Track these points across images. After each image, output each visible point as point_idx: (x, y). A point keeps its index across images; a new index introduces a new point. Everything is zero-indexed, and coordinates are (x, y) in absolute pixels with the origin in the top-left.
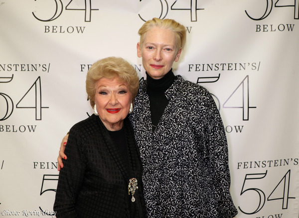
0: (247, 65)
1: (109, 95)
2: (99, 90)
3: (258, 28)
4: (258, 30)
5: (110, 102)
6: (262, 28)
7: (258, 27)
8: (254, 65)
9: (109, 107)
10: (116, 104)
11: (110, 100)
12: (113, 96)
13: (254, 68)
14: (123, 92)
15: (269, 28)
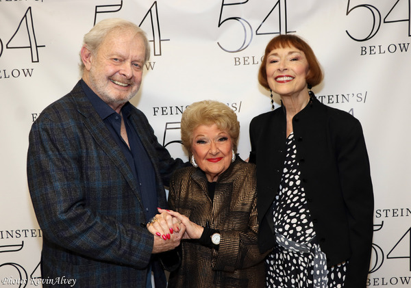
0: (351, 95)
1: (208, 144)
2: (197, 140)
3: (363, 51)
4: (364, 53)
5: (210, 152)
6: (368, 50)
7: (364, 49)
8: (359, 95)
9: (209, 157)
10: (217, 153)
11: (210, 149)
12: (213, 145)
13: (359, 99)
14: (224, 139)
15: (377, 50)
